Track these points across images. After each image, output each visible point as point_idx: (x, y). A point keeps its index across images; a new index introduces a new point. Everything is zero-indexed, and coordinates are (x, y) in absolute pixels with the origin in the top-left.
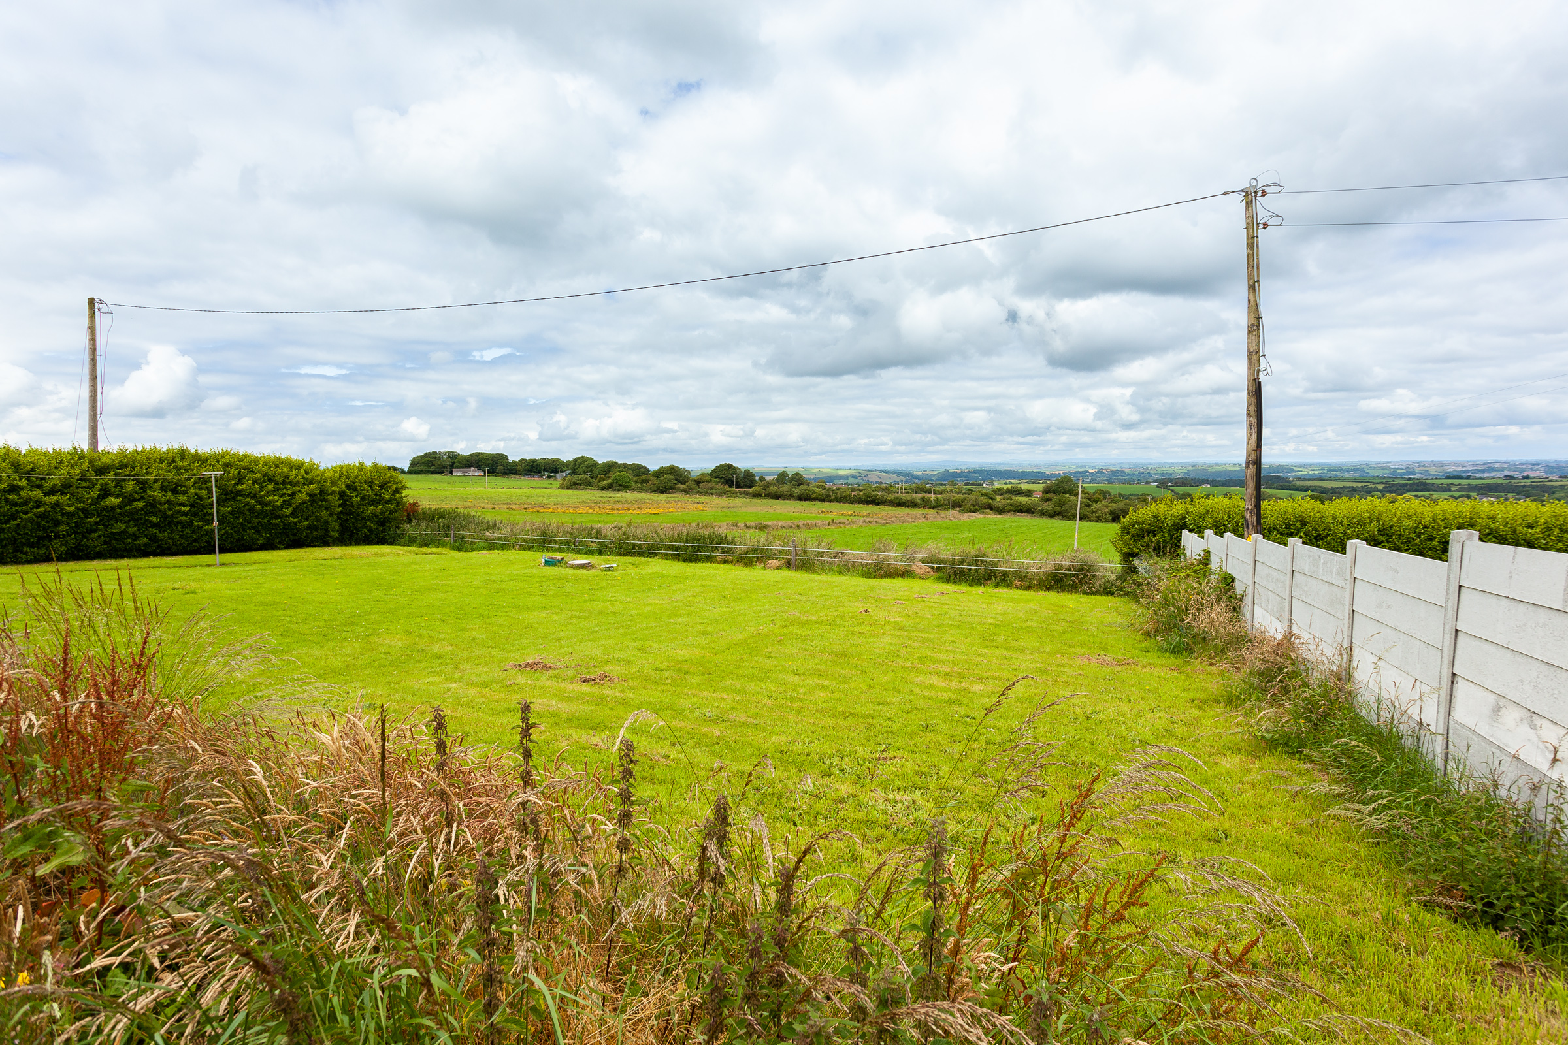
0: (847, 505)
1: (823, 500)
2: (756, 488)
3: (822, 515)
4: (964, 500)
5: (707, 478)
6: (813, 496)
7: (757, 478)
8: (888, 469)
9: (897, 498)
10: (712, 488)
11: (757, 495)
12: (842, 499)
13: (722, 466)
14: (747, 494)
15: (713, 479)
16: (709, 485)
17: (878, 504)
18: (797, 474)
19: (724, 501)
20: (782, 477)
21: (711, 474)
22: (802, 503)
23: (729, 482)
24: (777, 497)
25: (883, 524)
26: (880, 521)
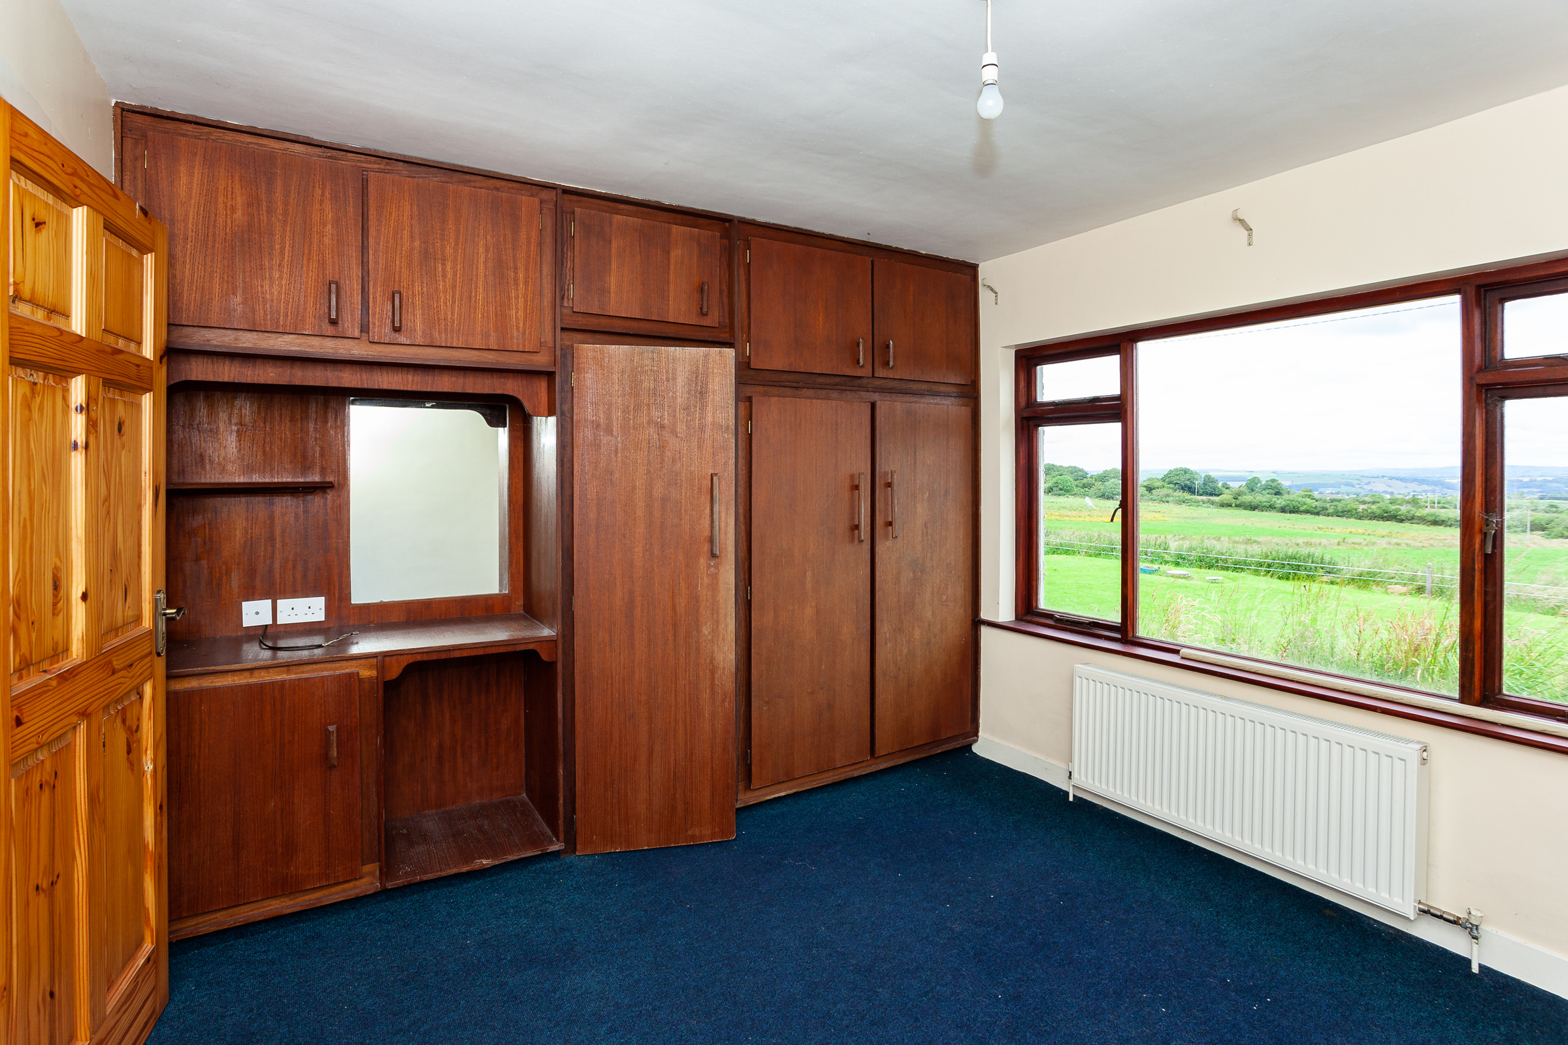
0: (1352, 520)
1: (1318, 514)
2: (1226, 497)
3: (1319, 532)
4: (1550, 521)
5: (1159, 484)
6: (1301, 509)
7: (1220, 485)
8: (1402, 475)
9: (1432, 515)
10: (1167, 496)
11: (1223, 505)
12: (1345, 514)
13: (1176, 470)
14: (1213, 503)
15: (1166, 485)
16: (1165, 491)
17: (1402, 521)
18: (1273, 481)
19: (1184, 510)
20: (1252, 485)
21: (1163, 480)
22: (1288, 515)
23: (1190, 489)
24: (1253, 508)
25: (1418, 548)
26: (1412, 543)
